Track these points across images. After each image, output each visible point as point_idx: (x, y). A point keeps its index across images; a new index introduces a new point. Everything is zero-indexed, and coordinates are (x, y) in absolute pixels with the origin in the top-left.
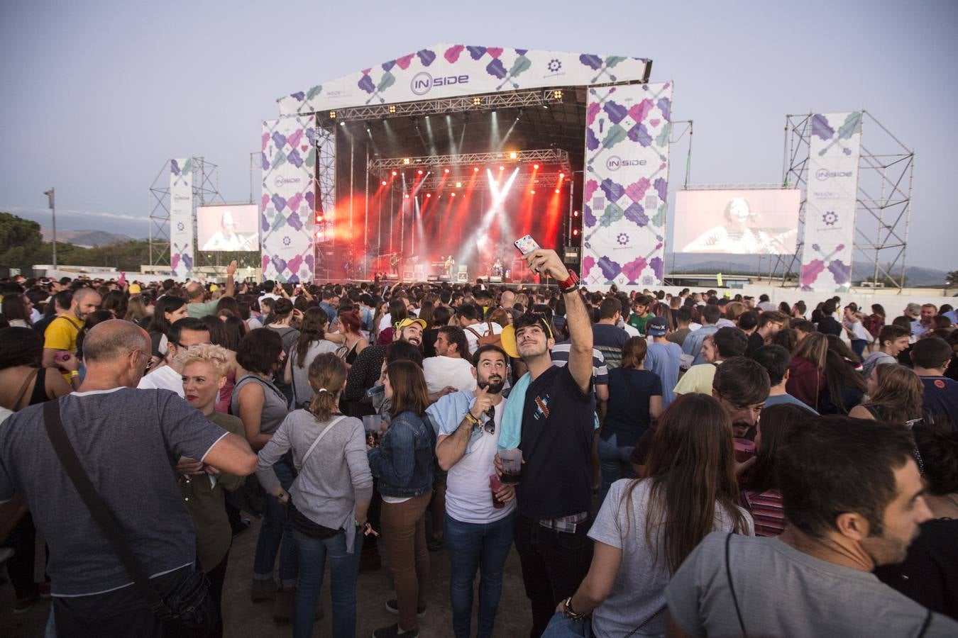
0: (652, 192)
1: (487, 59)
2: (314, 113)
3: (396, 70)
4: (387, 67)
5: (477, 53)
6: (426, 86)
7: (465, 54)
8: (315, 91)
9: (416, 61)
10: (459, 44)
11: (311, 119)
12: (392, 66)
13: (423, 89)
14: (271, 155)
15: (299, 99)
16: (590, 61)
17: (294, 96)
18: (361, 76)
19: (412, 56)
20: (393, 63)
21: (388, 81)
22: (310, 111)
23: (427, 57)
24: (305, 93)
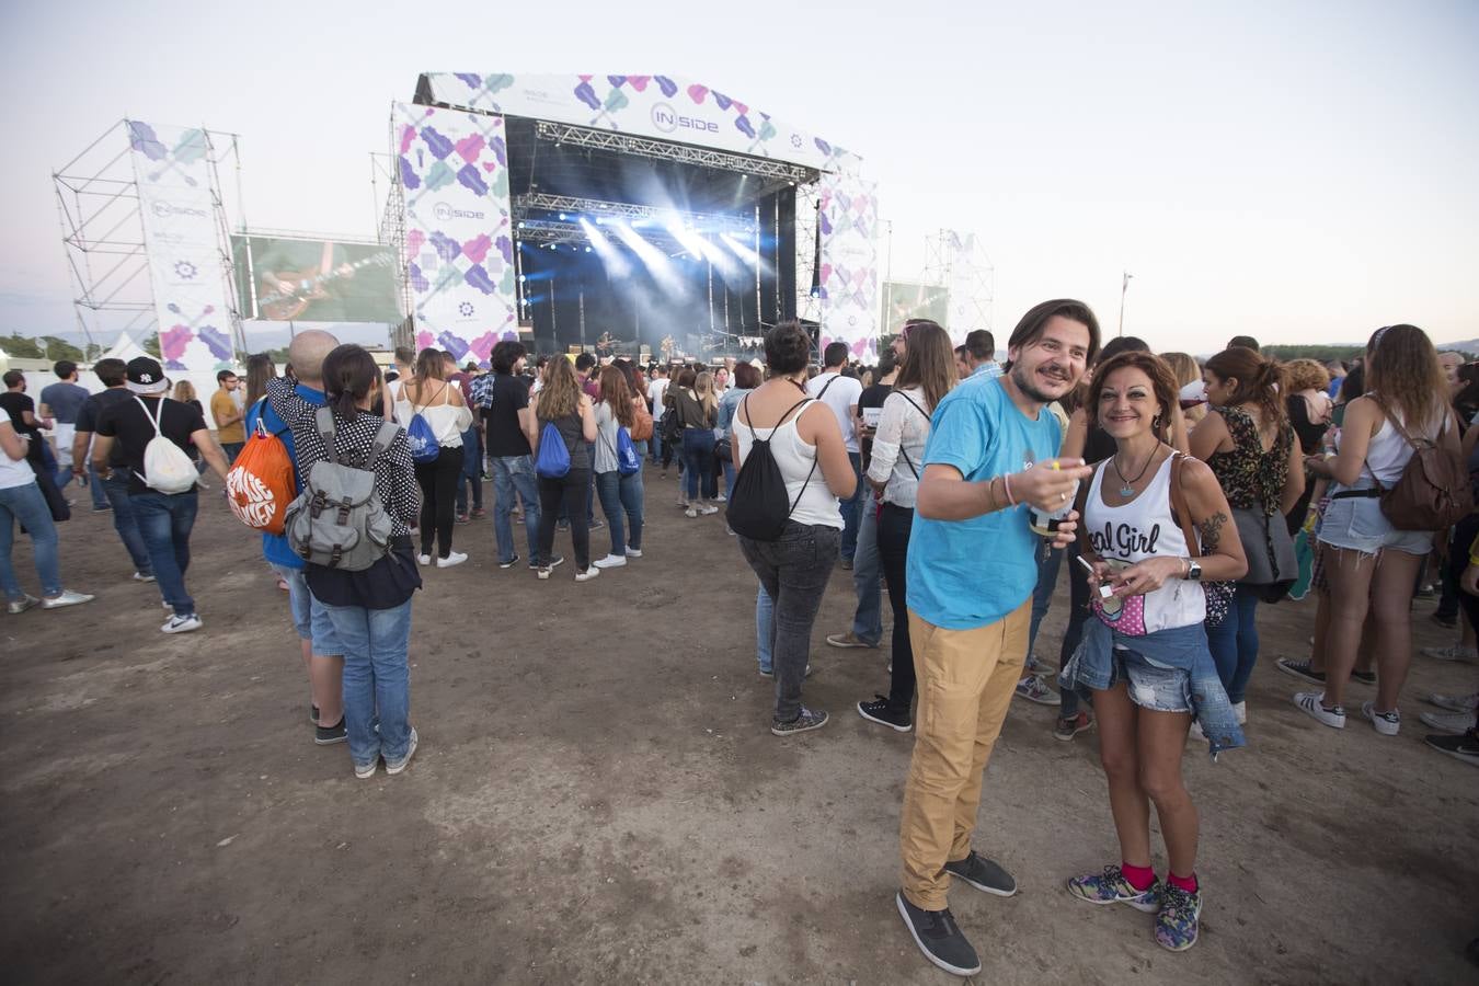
0: (868, 280)
1: (733, 113)
2: (501, 115)
3: (627, 88)
4: (617, 81)
5: (724, 103)
6: (671, 123)
7: (710, 99)
8: (500, 81)
9: (653, 86)
10: (703, 84)
11: (497, 123)
12: (621, 83)
13: (666, 125)
14: (421, 165)
15: (473, 86)
16: (822, 145)
17: (461, 76)
18: (578, 82)
19: (648, 78)
20: (623, 79)
21: (617, 102)
22: (493, 110)
23: (668, 87)
24: (483, 78)
